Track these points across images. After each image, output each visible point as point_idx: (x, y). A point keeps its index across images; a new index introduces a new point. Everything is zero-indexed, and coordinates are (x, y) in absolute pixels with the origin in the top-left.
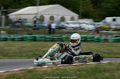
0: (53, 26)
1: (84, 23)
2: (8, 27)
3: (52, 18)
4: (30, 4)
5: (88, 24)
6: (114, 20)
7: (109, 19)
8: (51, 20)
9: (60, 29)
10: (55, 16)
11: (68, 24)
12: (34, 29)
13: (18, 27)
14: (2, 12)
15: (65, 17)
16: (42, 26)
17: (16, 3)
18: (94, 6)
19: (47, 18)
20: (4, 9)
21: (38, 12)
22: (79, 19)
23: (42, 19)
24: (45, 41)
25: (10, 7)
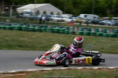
0: (43, 18)
1: (65, 17)
2: (14, 17)
3: (45, 13)
4: (32, 3)
5: (67, 18)
6: (86, 16)
7: (82, 16)
10: (47, 11)
11: (54, 17)
12: (31, 20)
14: (13, 7)
15: (54, 12)
16: (36, 17)
17: (23, 2)
18: (74, 6)
19: (41, 12)
20: (15, 5)
21: (36, 8)
22: (63, 14)
23: (38, 13)
25: (19, 3)
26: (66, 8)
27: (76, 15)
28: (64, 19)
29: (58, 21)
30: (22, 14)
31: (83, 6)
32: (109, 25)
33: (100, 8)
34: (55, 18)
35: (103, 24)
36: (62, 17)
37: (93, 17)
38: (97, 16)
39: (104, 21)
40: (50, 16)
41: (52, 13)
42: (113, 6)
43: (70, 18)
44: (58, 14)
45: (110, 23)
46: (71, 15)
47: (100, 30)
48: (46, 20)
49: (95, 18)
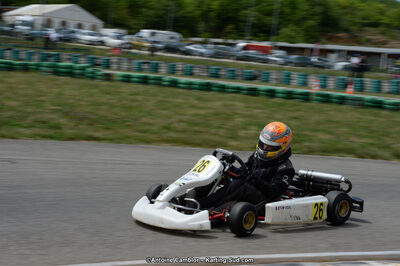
5: (111, 37)
6: (153, 34)
7: (145, 33)
19: (57, 22)
22: (106, 27)
23: (48, 24)
26: (113, 16)
27: (133, 31)
28: (104, 38)
29: (92, 43)
30: (13, 26)
31: (151, 13)
32: (201, 54)
33: (185, 17)
34: (85, 37)
35: (188, 53)
36: (102, 35)
37: (167, 37)
38: (177, 35)
39: (190, 47)
40: (73, 32)
41: (80, 26)
42: (213, 14)
43: (118, 38)
44: (94, 28)
45: (203, 50)
46: (123, 31)
47: (180, 66)
49: (172, 38)
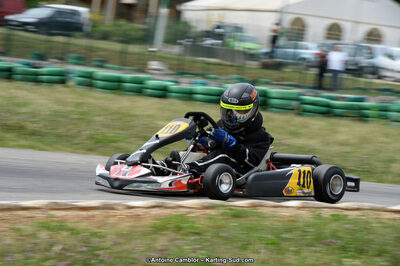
0: (336, 60)
2: (176, 50)
3: (334, 32)
8: (329, 38)
9: (360, 76)
10: (347, 26)
12: (266, 66)
13: (210, 52)
15: (384, 30)
16: (295, 56)
21: (288, 6)
24: (302, 112)
48: (347, 71)
